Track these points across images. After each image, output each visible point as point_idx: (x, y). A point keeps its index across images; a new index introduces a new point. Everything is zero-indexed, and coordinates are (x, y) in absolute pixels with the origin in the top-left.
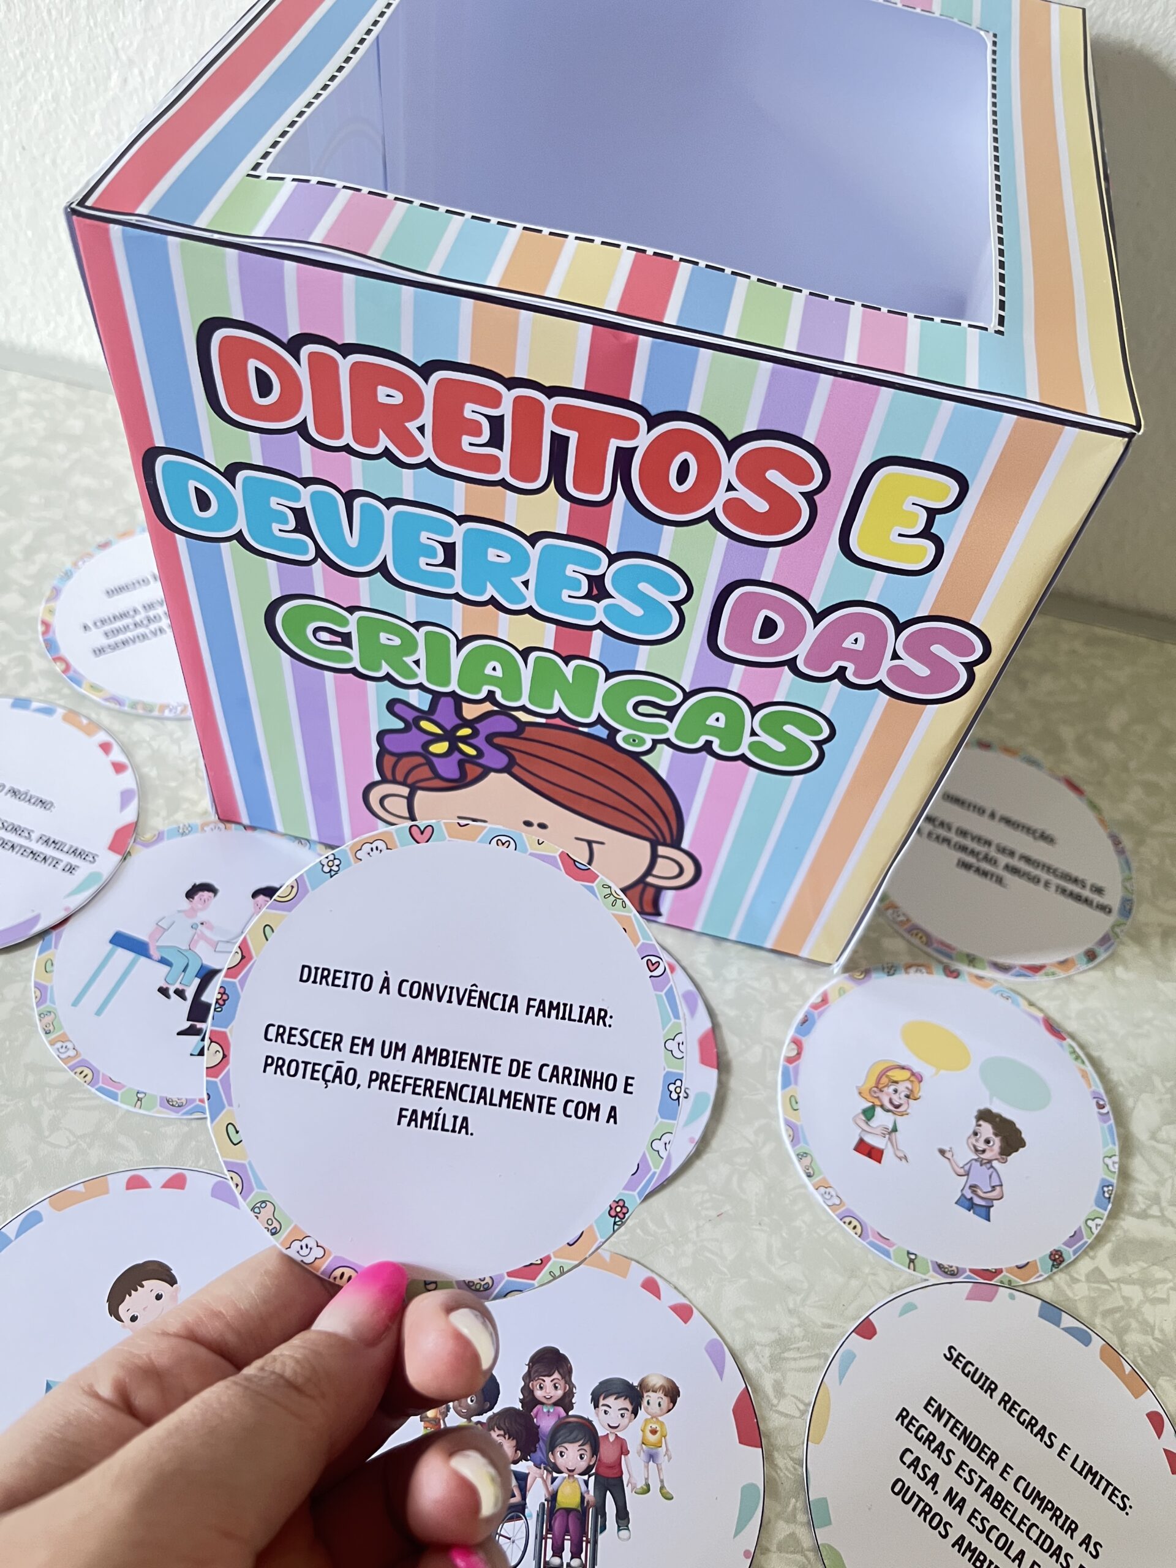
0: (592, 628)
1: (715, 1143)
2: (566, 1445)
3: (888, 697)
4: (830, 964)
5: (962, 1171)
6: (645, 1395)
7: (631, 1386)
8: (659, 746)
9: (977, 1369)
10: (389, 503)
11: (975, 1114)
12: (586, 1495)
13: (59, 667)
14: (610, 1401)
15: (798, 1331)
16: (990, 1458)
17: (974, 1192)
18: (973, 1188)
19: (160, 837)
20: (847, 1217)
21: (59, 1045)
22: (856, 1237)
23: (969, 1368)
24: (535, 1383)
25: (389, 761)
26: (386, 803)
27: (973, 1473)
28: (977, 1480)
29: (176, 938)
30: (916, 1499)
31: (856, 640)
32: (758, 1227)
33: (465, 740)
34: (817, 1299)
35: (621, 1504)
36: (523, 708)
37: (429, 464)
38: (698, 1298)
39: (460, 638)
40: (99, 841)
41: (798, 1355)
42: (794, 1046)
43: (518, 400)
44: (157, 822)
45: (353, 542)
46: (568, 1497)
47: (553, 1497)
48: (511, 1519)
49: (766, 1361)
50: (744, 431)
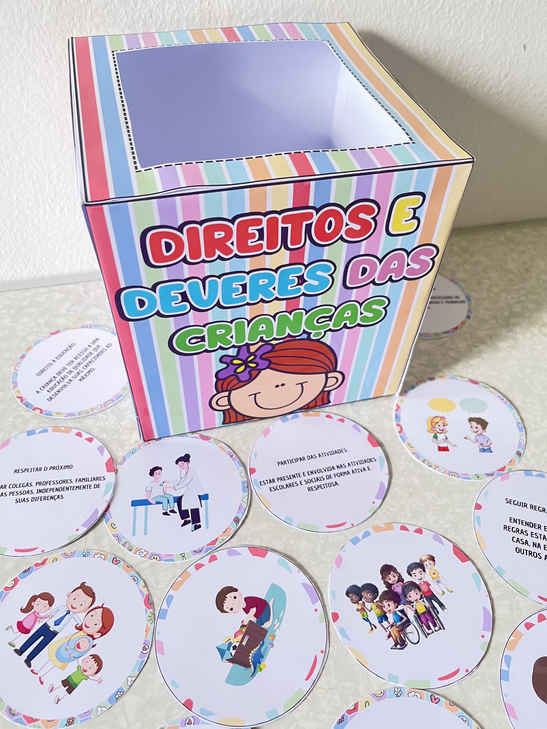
0: (299, 297)
1: (394, 471)
2: (409, 593)
3: (408, 281)
4: (394, 394)
5: (475, 441)
6: (424, 563)
7: (418, 563)
8: (327, 333)
9: (518, 502)
10: (219, 277)
11: (468, 421)
12: (426, 605)
13: (38, 412)
14: (414, 571)
17: (483, 446)
18: (482, 444)
19: (124, 459)
20: (450, 473)
21: (138, 552)
22: (457, 478)
23: (515, 502)
24: (387, 579)
25: (220, 383)
26: (219, 403)
27: (536, 534)
28: (539, 536)
29: (157, 493)
30: (525, 551)
31: (394, 264)
32: (425, 492)
33: (251, 362)
34: (457, 505)
35: (438, 601)
36: (275, 339)
37: (236, 256)
38: (420, 525)
39: (249, 320)
42: (398, 427)
43: (268, 220)
45: (205, 298)
46: (421, 610)
47: (416, 612)
48: (408, 626)
49: (454, 533)
50: (350, 203)
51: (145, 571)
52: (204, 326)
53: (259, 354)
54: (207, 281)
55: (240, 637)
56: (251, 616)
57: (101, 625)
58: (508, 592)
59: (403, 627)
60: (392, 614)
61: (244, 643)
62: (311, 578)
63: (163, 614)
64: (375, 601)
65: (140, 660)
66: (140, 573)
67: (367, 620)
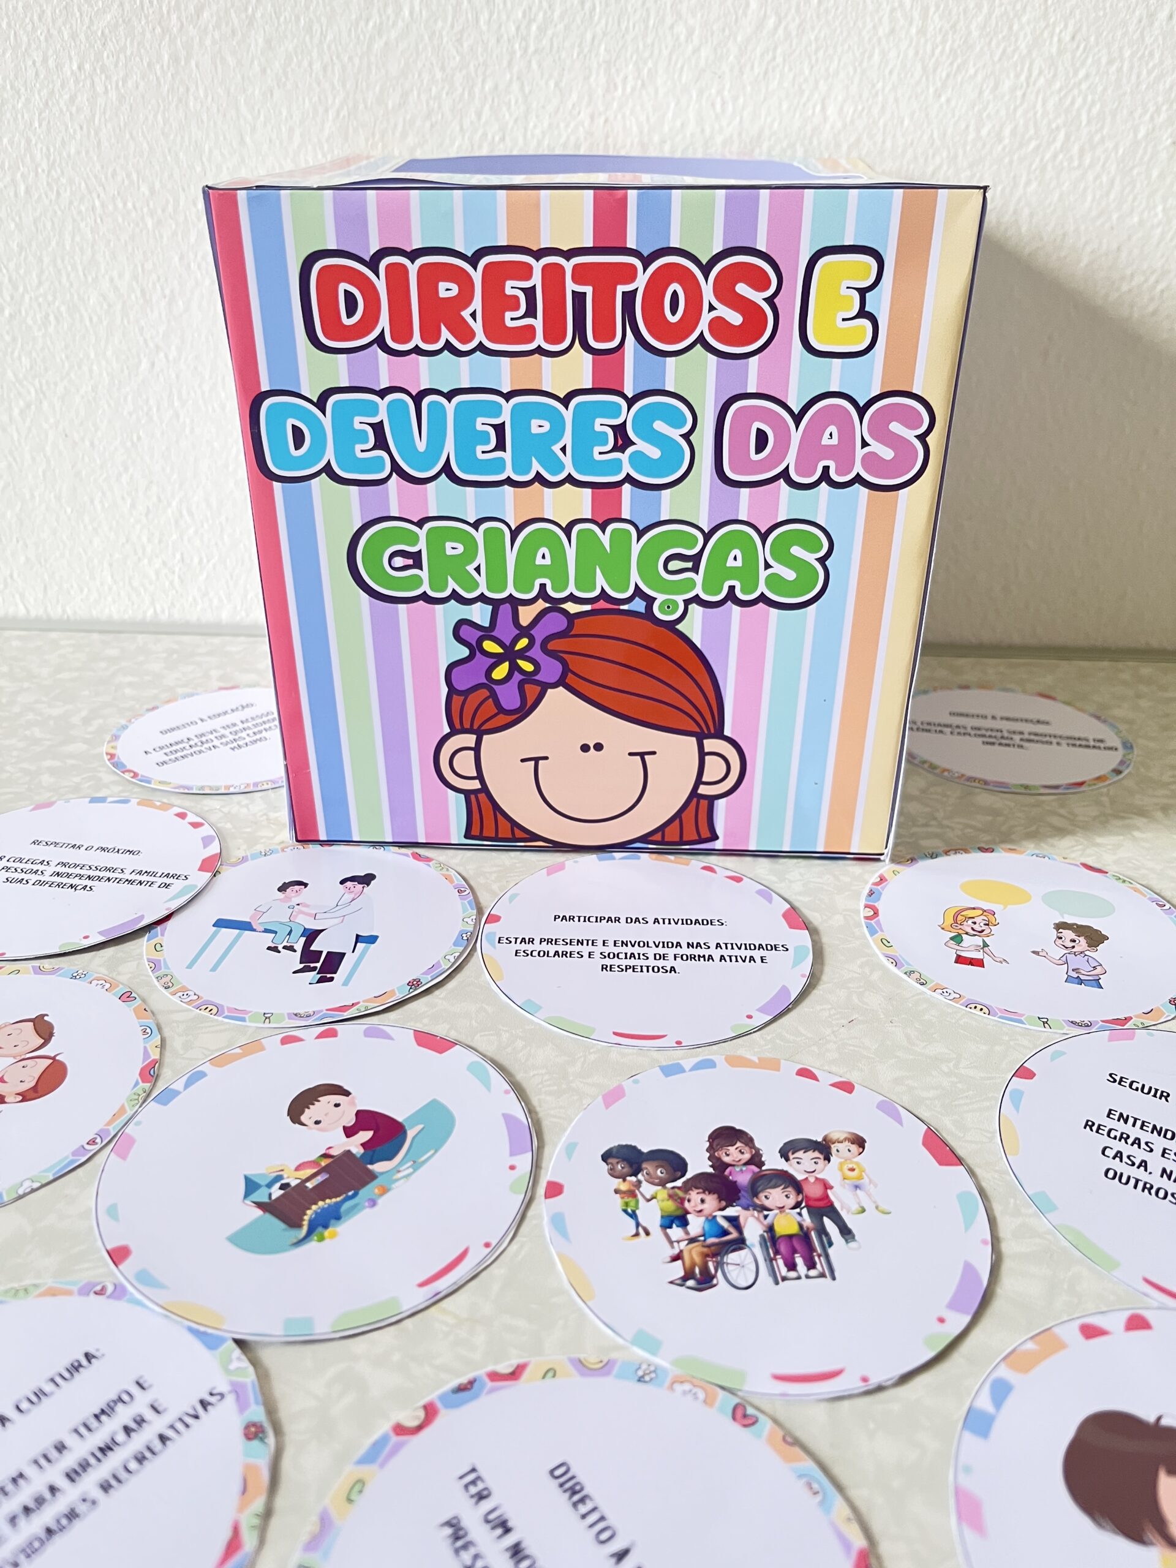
0: (619, 484)
2: (768, 1190)
3: (866, 490)
5: (1060, 962)
6: (832, 1146)
7: (816, 1142)
8: (691, 607)
9: (1144, 1085)
10: (450, 396)
11: (1053, 926)
12: (803, 1223)
13: (127, 776)
14: (800, 1154)
17: (1078, 973)
19: (244, 859)
20: (972, 1004)
21: (180, 994)
22: (986, 1015)
23: (1136, 1085)
24: (720, 1153)
25: (457, 700)
26: (456, 762)
29: (275, 917)
30: (1133, 1180)
31: (831, 435)
32: (891, 1024)
33: (522, 654)
34: (968, 1062)
35: (841, 1224)
37: (481, 347)
39: (513, 528)
40: (189, 868)
42: (868, 909)
43: (545, 268)
44: (239, 851)
45: (421, 446)
46: (786, 1228)
47: (771, 1229)
50: (714, 253)
51: (175, 1024)
52: (420, 524)
53: (539, 633)
54: (425, 402)
55: (309, 1172)
56: (355, 1145)
57: (33, 1084)
58: (1056, 1250)
59: (721, 1249)
60: (703, 1219)
61: (310, 1185)
62: (531, 1111)
63: (168, 1097)
64: (669, 1185)
65: (71, 1158)
66: (163, 1026)
67: (633, 1215)
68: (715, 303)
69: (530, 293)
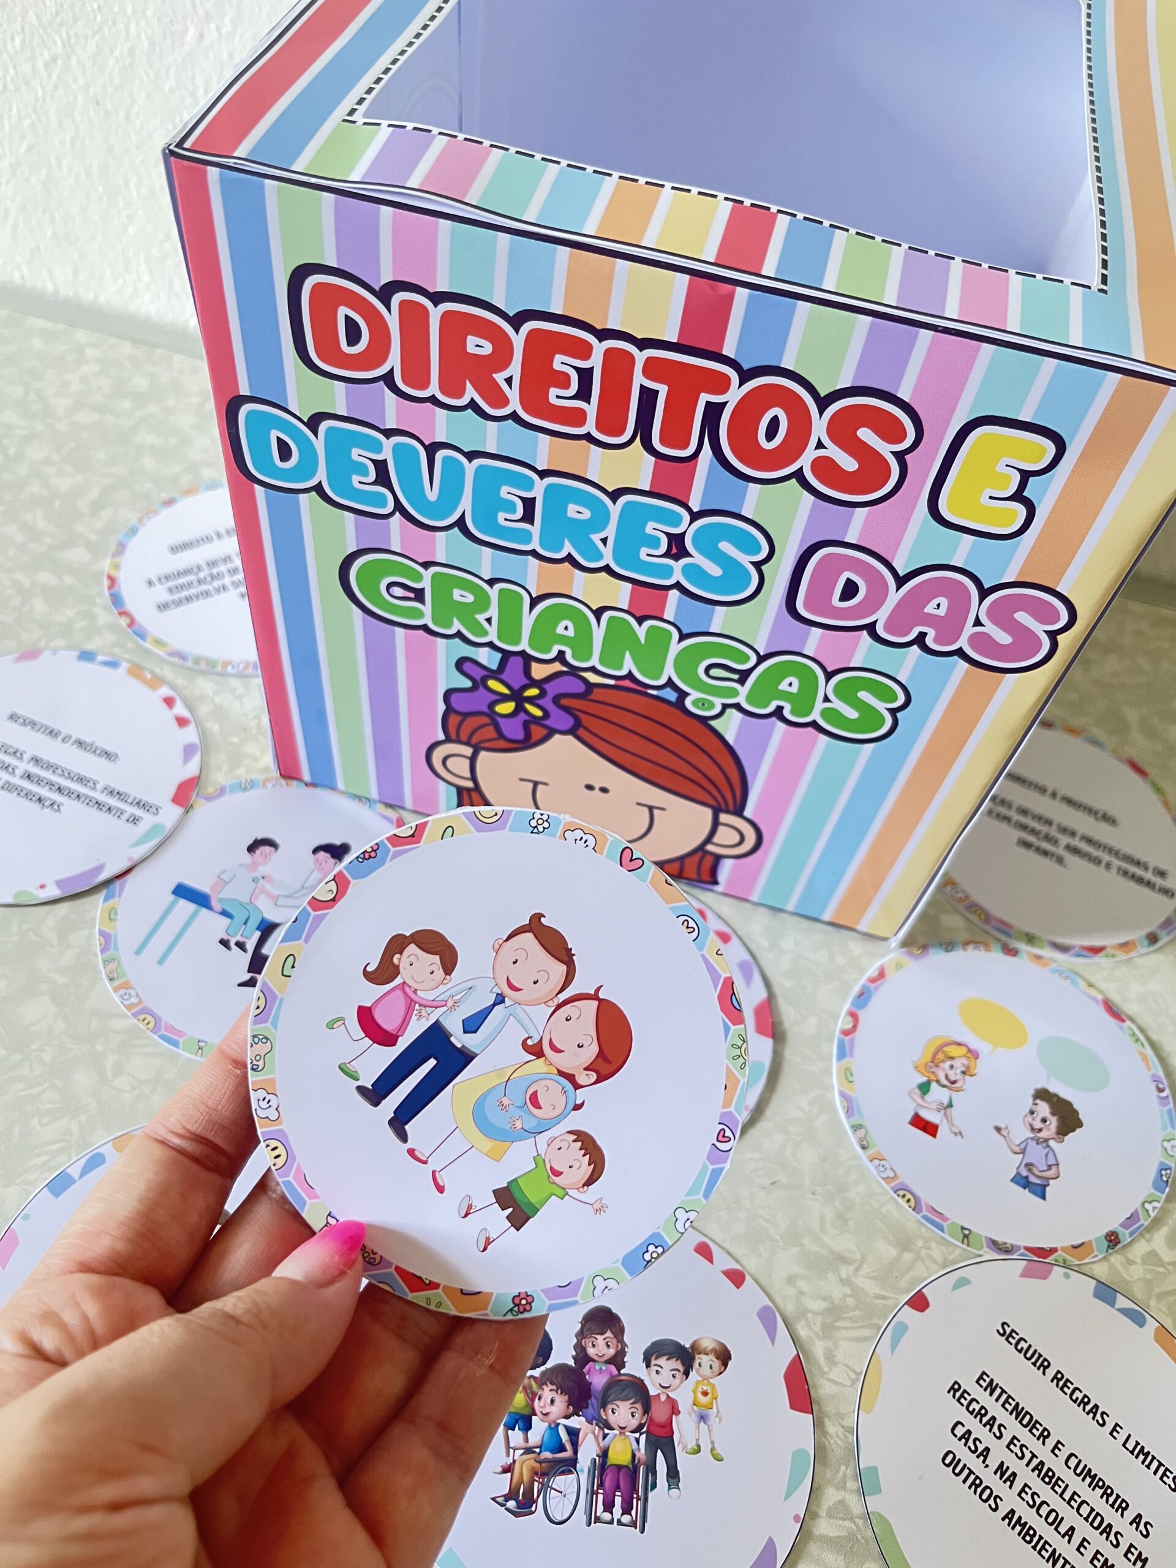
0: (668, 588)
1: (769, 1112)
2: (618, 1403)
3: (967, 665)
4: (885, 939)
5: (1017, 1149)
6: (697, 1357)
7: (683, 1348)
8: (729, 711)
9: (1030, 1346)
10: (471, 456)
11: (1032, 1092)
12: (637, 1453)
13: (124, 622)
14: (662, 1361)
15: (850, 1301)
16: (1041, 1434)
17: (1030, 1170)
18: (1029, 1166)
19: (222, 791)
20: (902, 1190)
21: (122, 992)
22: (910, 1210)
23: (1022, 1344)
24: (587, 1341)
25: (454, 720)
26: (449, 763)
27: (1024, 1449)
28: (1028, 1456)
29: (237, 892)
30: (966, 1472)
31: (939, 605)
32: (811, 1196)
33: (531, 700)
34: (870, 1270)
35: (671, 1463)
36: (593, 670)
37: (514, 416)
38: (750, 1264)
39: (534, 596)
40: (162, 794)
41: (850, 1325)
42: (850, 1019)
43: (608, 352)
44: (219, 777)
45: (432, 495)
46: (620, 1455)
47: (604, 1454)
48: (563, 1473)
49: (817, 1328)
50: (838, 388)
52: (426, 565)
53: (552, 689)
54: (440, 455)
58: (858, 1540)
59: (551, 1468)
60: (546, 1424)
68: (826, 441)
69: (585, 376)
